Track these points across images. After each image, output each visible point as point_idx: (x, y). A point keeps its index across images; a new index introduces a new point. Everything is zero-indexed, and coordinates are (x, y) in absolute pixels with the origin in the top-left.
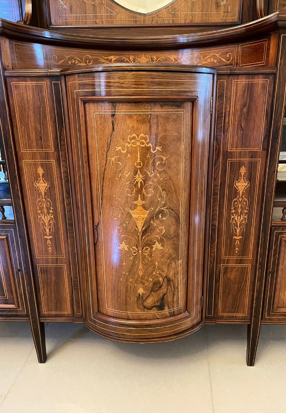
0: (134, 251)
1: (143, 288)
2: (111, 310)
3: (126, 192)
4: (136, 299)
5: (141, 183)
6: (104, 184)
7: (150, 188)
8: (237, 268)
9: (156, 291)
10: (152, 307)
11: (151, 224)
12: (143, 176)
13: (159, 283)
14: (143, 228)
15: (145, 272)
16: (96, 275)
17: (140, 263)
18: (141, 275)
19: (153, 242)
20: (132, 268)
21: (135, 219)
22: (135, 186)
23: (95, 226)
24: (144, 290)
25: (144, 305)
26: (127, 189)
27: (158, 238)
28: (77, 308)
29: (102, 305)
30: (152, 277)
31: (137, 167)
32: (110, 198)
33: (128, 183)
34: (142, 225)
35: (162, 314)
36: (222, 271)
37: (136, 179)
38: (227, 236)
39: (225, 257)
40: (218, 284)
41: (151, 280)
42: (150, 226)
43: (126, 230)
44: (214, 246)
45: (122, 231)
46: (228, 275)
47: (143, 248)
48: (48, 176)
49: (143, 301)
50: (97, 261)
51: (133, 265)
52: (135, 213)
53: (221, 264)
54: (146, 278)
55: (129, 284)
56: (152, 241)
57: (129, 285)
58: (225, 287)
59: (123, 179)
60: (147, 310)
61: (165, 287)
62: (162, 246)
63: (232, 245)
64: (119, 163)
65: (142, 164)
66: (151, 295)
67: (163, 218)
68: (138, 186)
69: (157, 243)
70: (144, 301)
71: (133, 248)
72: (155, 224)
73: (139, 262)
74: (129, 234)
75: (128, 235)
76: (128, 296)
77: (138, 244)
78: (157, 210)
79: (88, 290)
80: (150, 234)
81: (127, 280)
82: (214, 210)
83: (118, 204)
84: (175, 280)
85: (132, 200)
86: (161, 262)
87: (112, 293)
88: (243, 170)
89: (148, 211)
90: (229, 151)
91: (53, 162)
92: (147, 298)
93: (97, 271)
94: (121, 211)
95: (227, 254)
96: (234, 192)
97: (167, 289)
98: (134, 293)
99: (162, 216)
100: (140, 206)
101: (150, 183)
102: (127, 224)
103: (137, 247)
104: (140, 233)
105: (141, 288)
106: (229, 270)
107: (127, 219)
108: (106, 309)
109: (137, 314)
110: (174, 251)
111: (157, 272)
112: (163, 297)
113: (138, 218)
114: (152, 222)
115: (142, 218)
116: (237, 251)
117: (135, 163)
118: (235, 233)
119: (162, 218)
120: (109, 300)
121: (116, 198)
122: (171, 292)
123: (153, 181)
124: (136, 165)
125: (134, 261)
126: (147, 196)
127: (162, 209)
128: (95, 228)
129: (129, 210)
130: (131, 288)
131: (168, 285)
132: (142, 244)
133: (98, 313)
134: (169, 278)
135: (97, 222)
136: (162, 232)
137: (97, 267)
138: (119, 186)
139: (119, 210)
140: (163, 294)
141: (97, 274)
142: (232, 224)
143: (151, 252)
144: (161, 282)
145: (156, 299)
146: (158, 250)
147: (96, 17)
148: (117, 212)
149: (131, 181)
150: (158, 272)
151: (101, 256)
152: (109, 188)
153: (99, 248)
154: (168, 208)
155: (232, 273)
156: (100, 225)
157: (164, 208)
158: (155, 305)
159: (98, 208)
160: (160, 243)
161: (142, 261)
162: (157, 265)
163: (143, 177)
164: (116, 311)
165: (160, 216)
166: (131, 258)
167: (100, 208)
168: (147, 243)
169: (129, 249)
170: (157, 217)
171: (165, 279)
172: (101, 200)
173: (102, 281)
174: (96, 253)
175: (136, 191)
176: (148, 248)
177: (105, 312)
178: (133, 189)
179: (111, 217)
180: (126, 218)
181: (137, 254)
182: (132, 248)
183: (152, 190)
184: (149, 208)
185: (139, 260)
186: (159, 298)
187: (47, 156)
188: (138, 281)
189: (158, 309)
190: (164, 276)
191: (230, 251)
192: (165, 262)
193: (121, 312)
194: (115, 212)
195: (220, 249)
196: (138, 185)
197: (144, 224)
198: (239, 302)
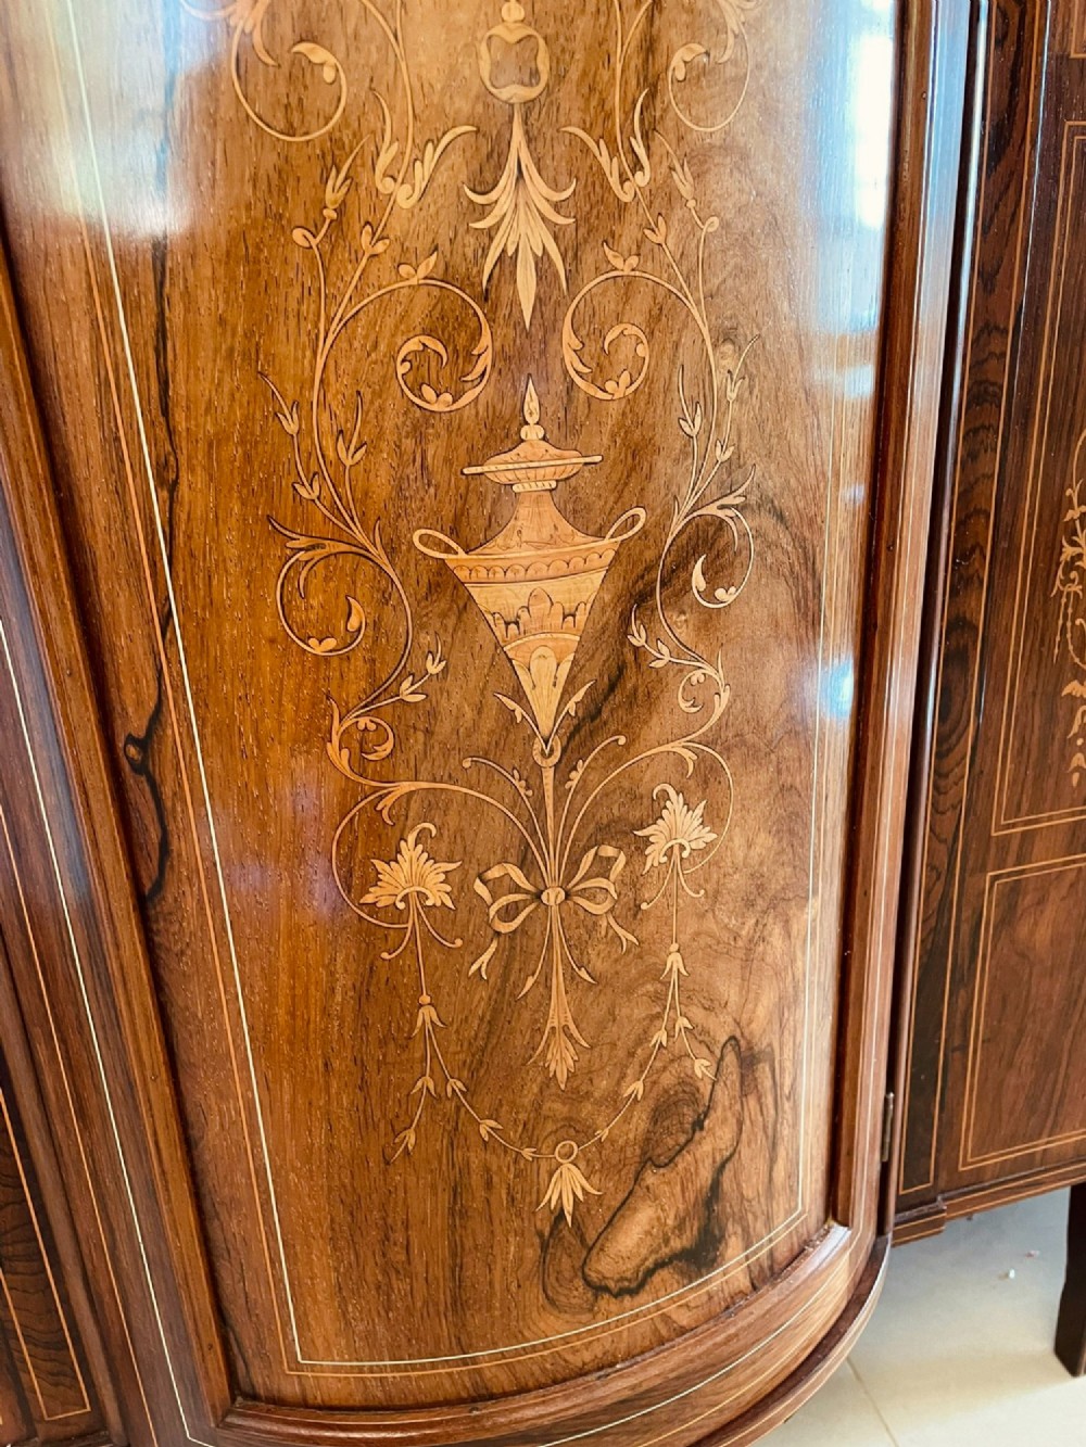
0: (503, 901)
1: (582, 1165)
2: (336, 1369)
3: (402, 369)
4: (531, 1253)
5: (542, 264)
6: (176, 316)
7: (619, 322)
8: (1072, 876)
9: (672, 1160)
10: (650, 1273)
11: (630, 657)
12: (557, 197)
13: (693, 1096)
14: (567, 693)
15: (592, 1048)
16: (188, 1144)
17: (558, 980)
18: (562, 1077)
19: (646, 802)
20: (489, 1033)
21: (500, 630)
22: (485, 297)
23: (131, 739)
24: (587, 1179)
25: (593, 1276)
26: (413, 345)
27: (682, 760)
28: (56, 1385)
29: (260, 1342)
30: (642, 1066)
31: (505, 94)
32: (248, 458)
33: (422, 272)
34: (566, 667)
35: (708, 1293)
36: (990, 913)
37: (498, 226)
38: (1030, 689)
39: (1008, 827)
40: (962, 993)
41: (639, 1086)
42: (621, 669)
43: (428, 732)
44: (958, 764)
45: (389, 746)
46: (1023, 930)
47: (574, 864)
49: (584, 1253)
50: (181, 1034)
51: (496, 1012)
52: (500, 575)
53: (983, 869)
54: (603, 1084)
55: (476, 1159)
56: (642, 790)
57: (475, 1163)
58: (1001, 1002)
59: (365, 239)
60: (614, 1305)
61: (729, 1114)
62: (712, 818)
63: (1053, 738)
64: (318, 54)
65: (543, 64)
66: (639, 1192)
67: (720, 593)
68: (515, 302)
69: (676, 802)
70: (595, 1251)
71: (494, 873)
72: (665, 650)
73: (548, 978)
74: (453, 762)
75: (451, 779)
76: (469, 1244)
77: (533, 834)
78: (677, 524)
79: (126, 1261)
80: (622, 740)
81: (456, 1134)
82: (969, 517)
83: (333, 508)
84: (781, 1049)
85: (462, 451)
86: (703, 940)
87: (335, 1249)
89: (607, 546)
90: (1073, 55)
92: (610, 1222)
93: (189, 1107)
94: (367, 567)
95: (1025, 806)
97: (740, 1123)
98: (519, 1215)
99: (714, 576)
100: (538, 501)
101: (618, 262)
102: (435, 683)
103: (526, 862)
104: (546, 742)
105: (567, 1165)
106: (1029, 897)
107: (426, 639)
108: (299, 1367)
109: (545, 1346)
110: (780, 841)
111: (675, 1021)
112: (716, 1185)
113: (524, 615)
114: (638, 639)
115: (558, 609)
116: (1076, 777)
117: (483, 48)
118: (1077, 660)
119: (709, 595)
120: (315, 1301)
121: (304, 446)
122: (760, 1134)
123: (645, 250)
124: (485, 70)
125: (505, 978)
126: (601, 395)
127: (712, 510)
128: (131, 760)
129: (449, 549)
130: (489, 1185)
131: (744, 1094)
132: (568, 827)
133: (233, 1400)
134: (749, 1042)
135: (139, 703)
136: (706, 707)
137: (186, 1084)
138: (330, 321)
139: (347, 564)
140: (714, 1162)
141: (195, 1133)
142: (1064, 600)
143: (633, 882)
144: (700, 1084)
145: (672, 1216)
146: (685, 854)
148: (327, 579)
149: (445, 246)
150: (683, 1022)
151: (213, 985)
152: (231, 350)
153: (191, 925)
154: (753, 499)
155: (1042, 912)
156: (173, 729)
157: (725, 501)
158: (665, 1251)
159: (138, 565)
160: (694, 800)
161: (566, 964)
162: (675, 976)
163: (557, 207)
164: (381, 1369)
165: (698, 580)
166: (486, 957)
167: (154, 565)
168: (603, 815)
169: (461, 889)
170: (678, 584)
171: (730, 1058)
172: (161, 481)
173: (239, 1178)
174: (165, 973)
175: (503, 357)
176: (609, 859)
177: (290, 1389)
178: (476, 335)
179: (272, 641)
180: (422, 627)
181: (528, 917)
182: (484, 882)
183: (639, 341)
184: (617, 512)
185: (549, 962)
186: (691, 1195)
188: (546, 1118)
189: (682, 1273)
190: (724, 1039)
191: (1038, 779)
192: (725, 936)
193: (423, 1367)
194: (315, 582)
195: (984, 779)
196: (515, 291)
197: (574, 662)
198: (1066, 1074)
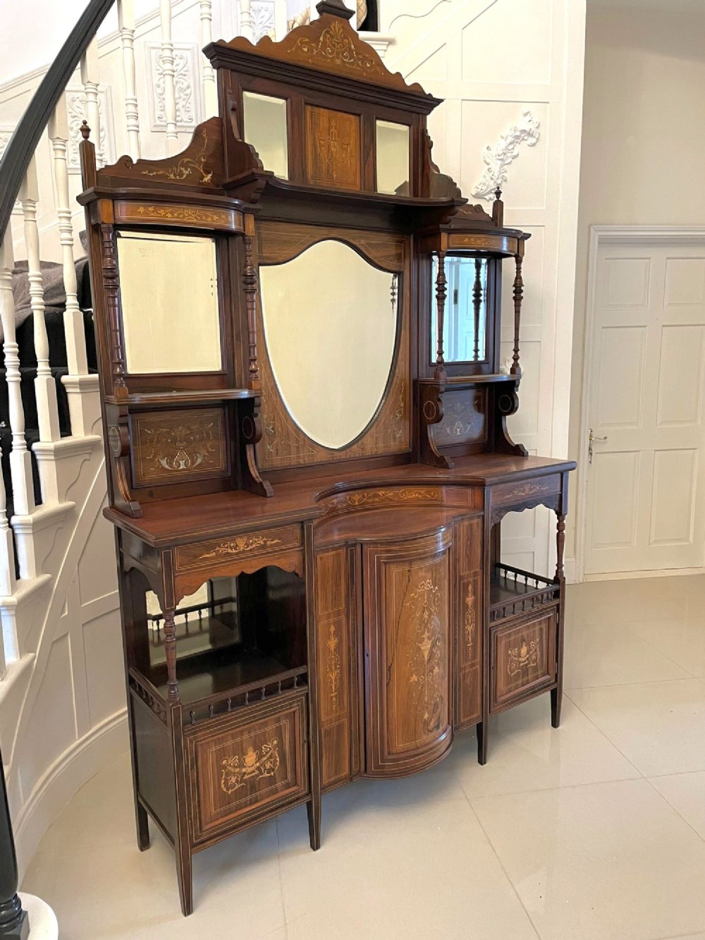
0: (422, 680)
1: (428, 713)
4: (423, 726)
8: (471, 672)
10: (434, 729)
15: (429, 697)
16: (387, 717)
18: (426, 701)
25: (428, 729)
36: (462, 678)
38: (464, 645)
39: (463, 665)
41: (433, 702)
47: (428, 675)
48: (338, 633)
53: (461, 672)
57: (418, 713)
60: (430, 733)
63: (467, 652)
66: (433, 717)
70: (428, 725)
71: (421, 676)
76: (417, 725)
81: (416, 709)
84: (444, 698)
88: (470, 588)
91: (343, 617)
92: (430, 721)
96: (466, 606)
98: (422, 720)
108: (396, 747)
112: (439, 716)
116: (470, 657)
118: (468, 641)
119: (438, 644)
120: (399, 735)
127: (438, 636)
130: (419, 716)
136: (438, 656)
140: (439, 713)
142: (466, 633)
143: (433, 677)
146: (437, 673)
147: (299, 457)
155: (468, 677)
157: (439, 634)
160: (437, 666)
162: (436, 688)
165: (437, 642)
166: (420, 687)
169: (418, 679)
170: (435, 643)
187: (338, 613)
195: (460, 659)
